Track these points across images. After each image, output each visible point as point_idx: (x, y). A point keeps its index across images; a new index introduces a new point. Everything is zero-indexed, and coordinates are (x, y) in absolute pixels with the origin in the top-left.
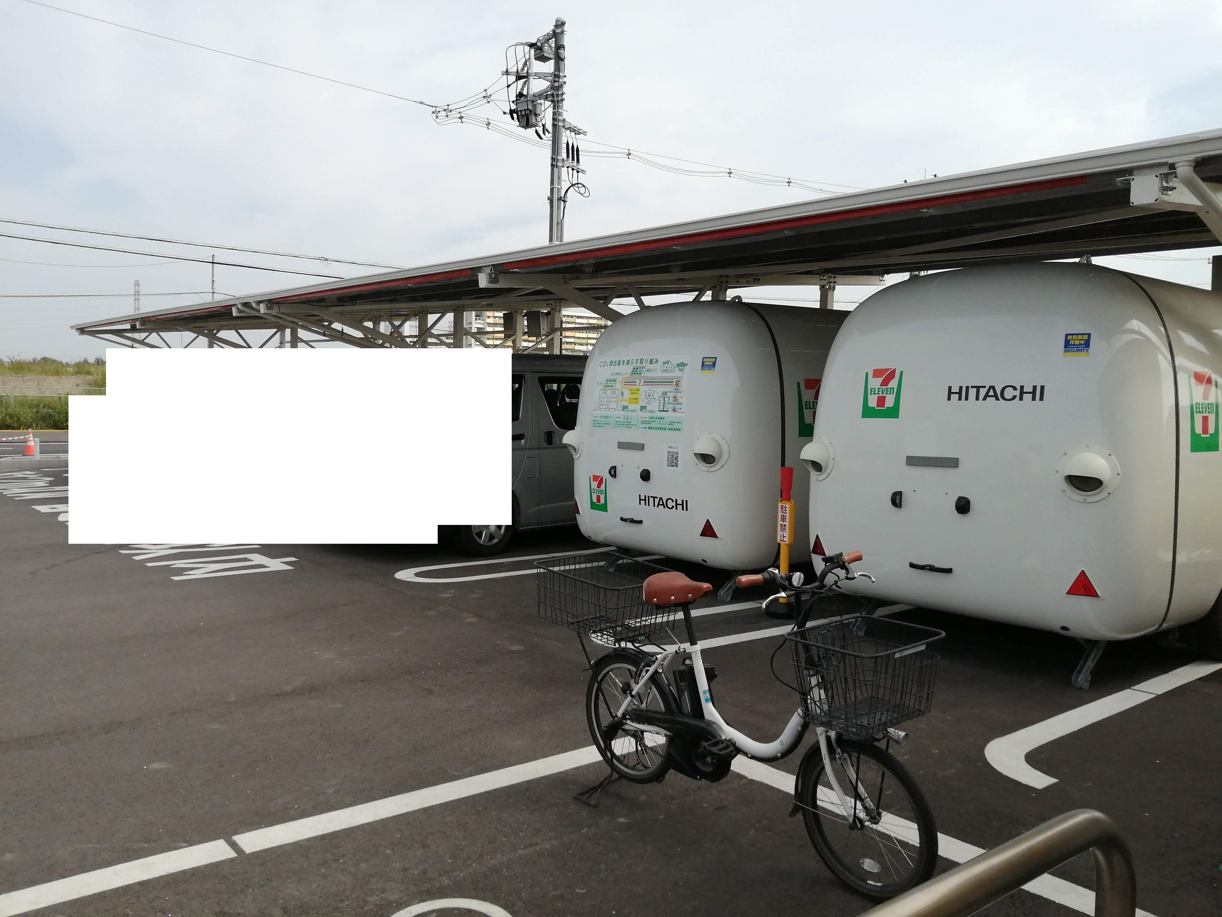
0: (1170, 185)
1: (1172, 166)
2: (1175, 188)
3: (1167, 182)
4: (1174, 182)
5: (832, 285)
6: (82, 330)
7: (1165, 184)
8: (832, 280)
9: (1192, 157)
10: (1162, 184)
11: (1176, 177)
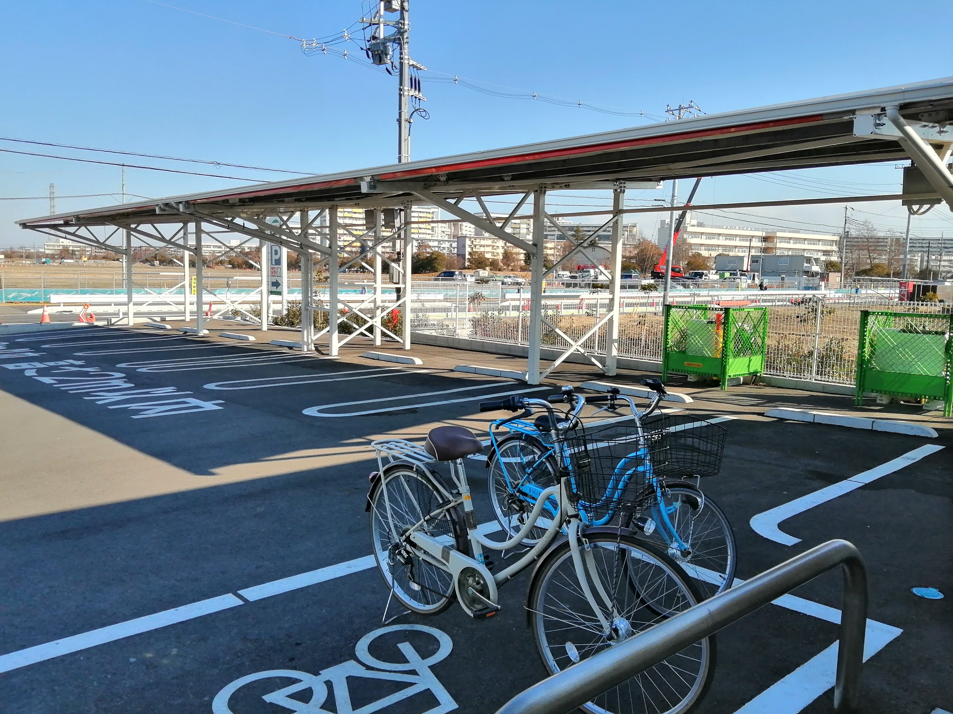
0: (881, 122)
1: (883, 109)
2: (884, 124)
3: (879, 120)
4: (885, 120)
5: (623, 189)
6: (24, 225)
7: (878, 122)
8: (622, 185)
9: (897, 103)
10: (876, 121)
11: (886, 116)
